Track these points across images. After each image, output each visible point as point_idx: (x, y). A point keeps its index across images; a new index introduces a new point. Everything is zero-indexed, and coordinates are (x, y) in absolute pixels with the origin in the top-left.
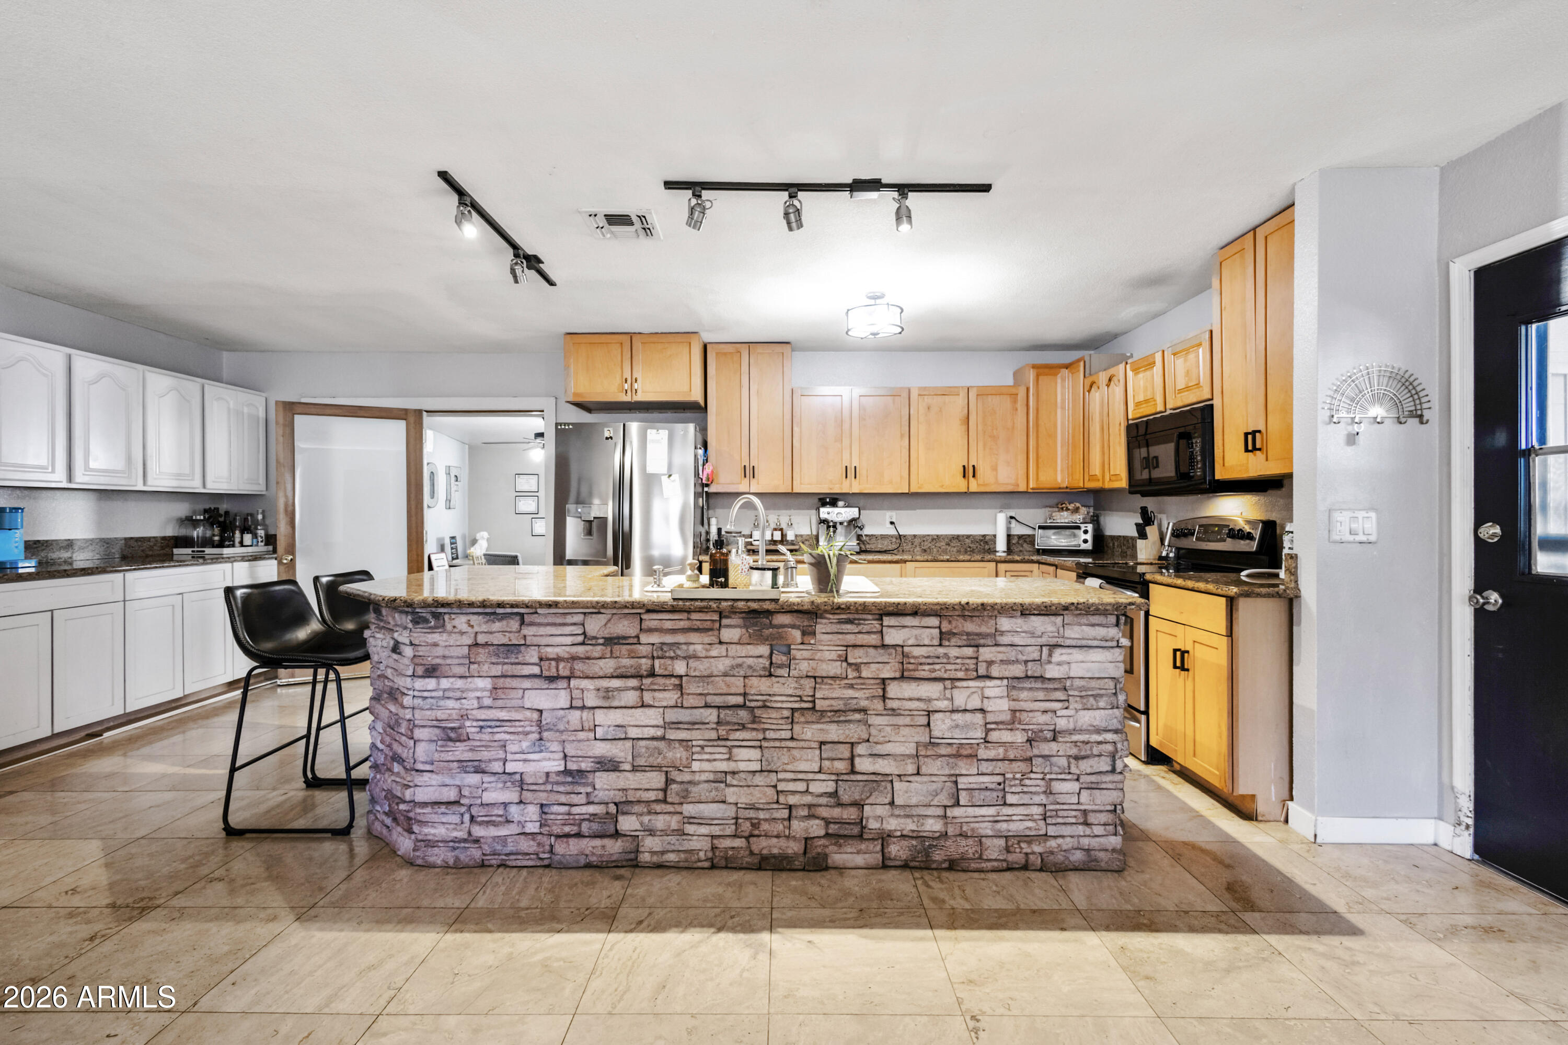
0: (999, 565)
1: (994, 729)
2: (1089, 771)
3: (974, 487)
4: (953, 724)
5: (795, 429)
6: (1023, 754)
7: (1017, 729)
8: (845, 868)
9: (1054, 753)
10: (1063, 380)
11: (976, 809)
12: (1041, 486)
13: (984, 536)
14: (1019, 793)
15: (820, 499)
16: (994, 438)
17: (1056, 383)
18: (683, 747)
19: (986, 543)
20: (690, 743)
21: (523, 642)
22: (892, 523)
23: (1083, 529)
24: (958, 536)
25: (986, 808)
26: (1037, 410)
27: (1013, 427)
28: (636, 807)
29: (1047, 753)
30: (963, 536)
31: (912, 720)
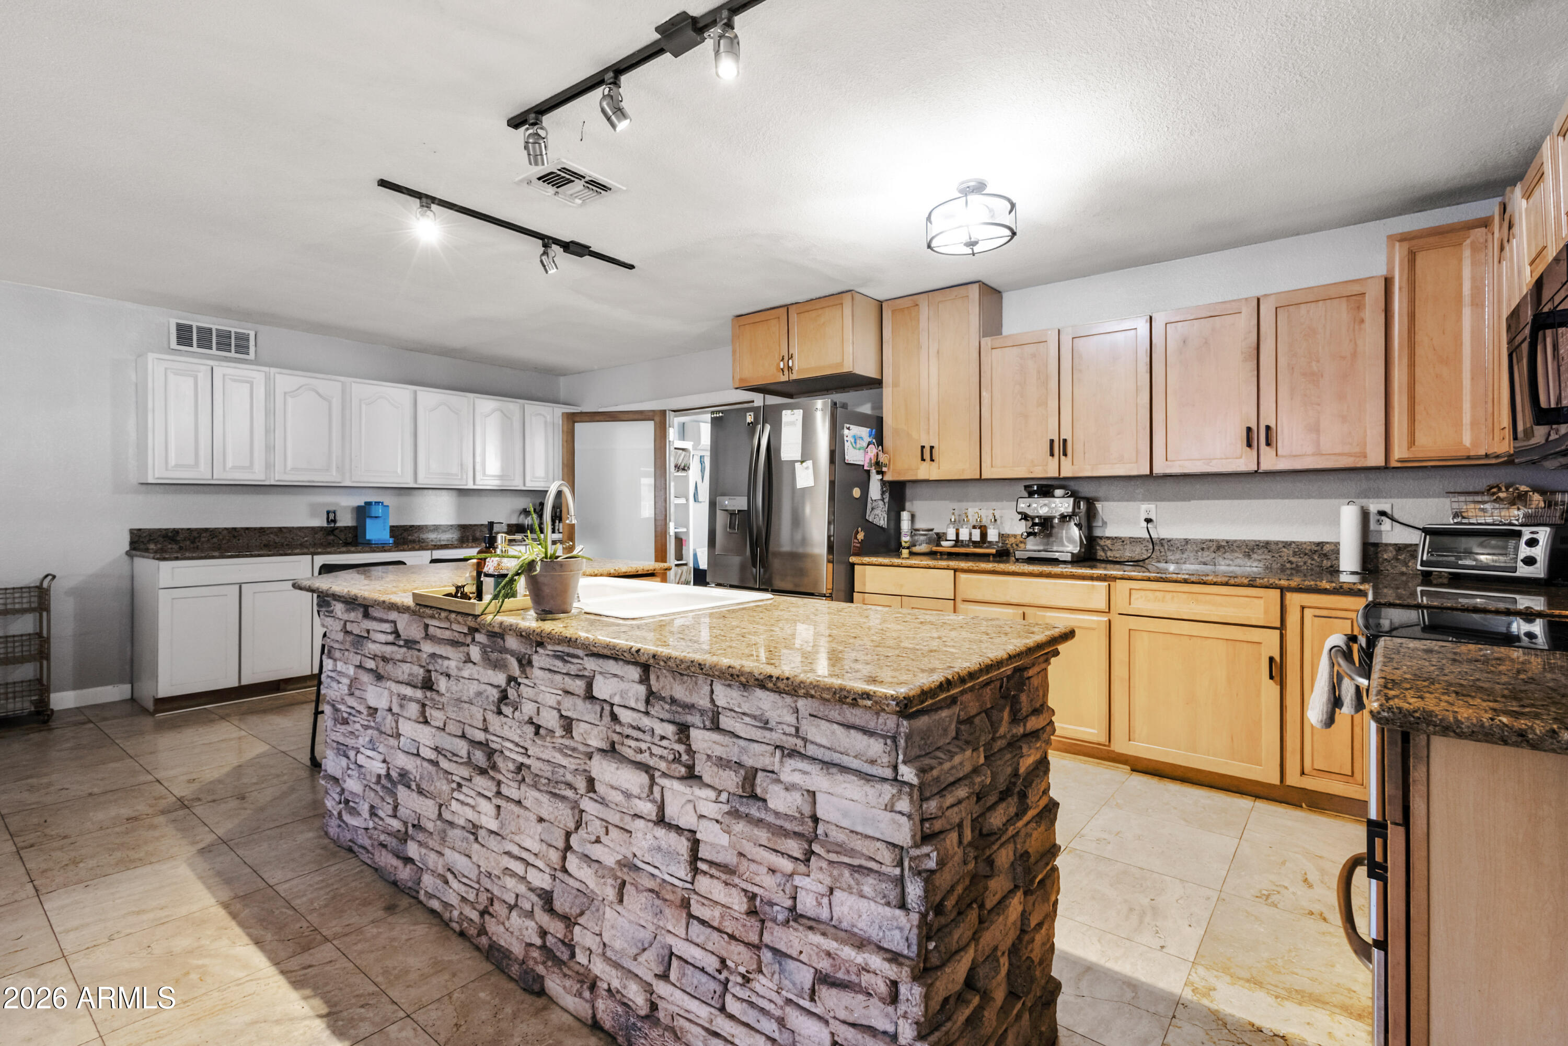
0: (1289, 595)
1: (705, 873)
2: (842, 1015)
3: (1269, 462)
4: (655, 843)
5: (984, 394)
6: (744, 934)
7: (735, 886)
8: (557, 1004)
9: (795, 955)
10: (1475, 249)
11: (686, 997)
12: (1420, 455)
13: (1320, 544)
14: (743, 1000)
15: (1026, 487)
16: (1314, 377)
17: (1460, 260)
18: (447, 779)
19: (1325, 555)
20: (450, 776)
21: (366, 635)
22: (1148, 521)
23: (1526, 536)
24: (1267, 543)
25: (697, 1002)
26: (1412, 317)
27: (1354, 354)
28: (420, 835)
29: (782, 947)
30: (1277, 543)
31: (622, 820)
